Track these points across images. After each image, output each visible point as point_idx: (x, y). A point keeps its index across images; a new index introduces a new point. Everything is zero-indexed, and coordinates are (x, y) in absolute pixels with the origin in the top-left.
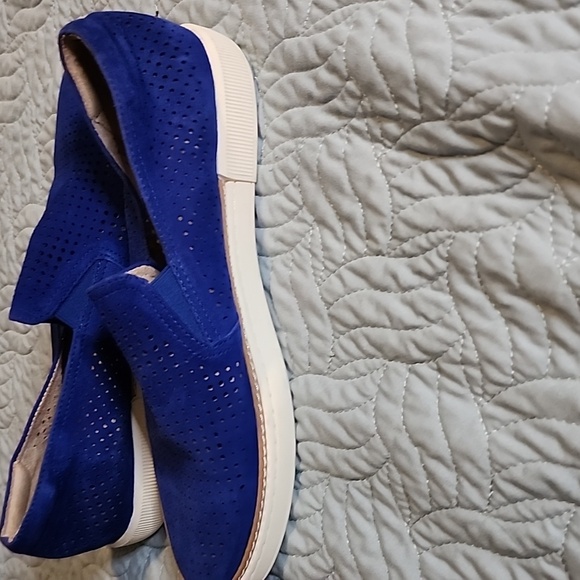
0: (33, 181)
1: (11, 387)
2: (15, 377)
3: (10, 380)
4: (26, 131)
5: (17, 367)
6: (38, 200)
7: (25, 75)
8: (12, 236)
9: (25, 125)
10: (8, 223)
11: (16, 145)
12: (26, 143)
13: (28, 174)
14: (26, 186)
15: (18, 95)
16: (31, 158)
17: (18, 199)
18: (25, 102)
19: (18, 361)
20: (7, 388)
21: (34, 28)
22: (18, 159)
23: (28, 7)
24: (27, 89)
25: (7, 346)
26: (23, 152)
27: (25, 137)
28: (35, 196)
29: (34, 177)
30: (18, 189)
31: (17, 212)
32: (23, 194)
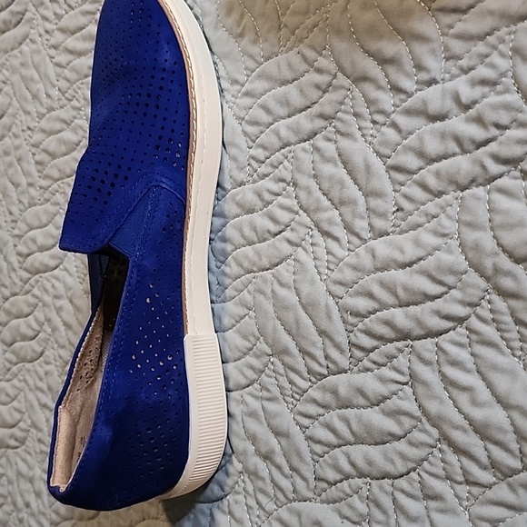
0: (30, 185)
1: (23, 400)
2: (26, 388)
3: (22, 394)
4: (17, 142)
5: (28, 377)
6: (37, 201)
7: (11, 92)
8: (12, 247)
9: (16, 136)
10: (6, 236)
11: (8, 159)
12: (19, 153)
13: (24, 181)
14: (23, 193)
15: (5, 113)
16: (25, 165)
17: (15, 209)
18: (14, 116)
19: (28, 371)
20: (19, 402)
21: (17, 45)
22: (11, 171)
23: (9, 30)
24: (15, 103)
25: (14, 359)
26: (16, 162)
27: (17, 148)
28: (33, 198)
29: (30, 180)
30: (15, 199)
31: (16, 222)
32: (20, 202)
